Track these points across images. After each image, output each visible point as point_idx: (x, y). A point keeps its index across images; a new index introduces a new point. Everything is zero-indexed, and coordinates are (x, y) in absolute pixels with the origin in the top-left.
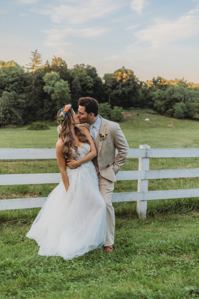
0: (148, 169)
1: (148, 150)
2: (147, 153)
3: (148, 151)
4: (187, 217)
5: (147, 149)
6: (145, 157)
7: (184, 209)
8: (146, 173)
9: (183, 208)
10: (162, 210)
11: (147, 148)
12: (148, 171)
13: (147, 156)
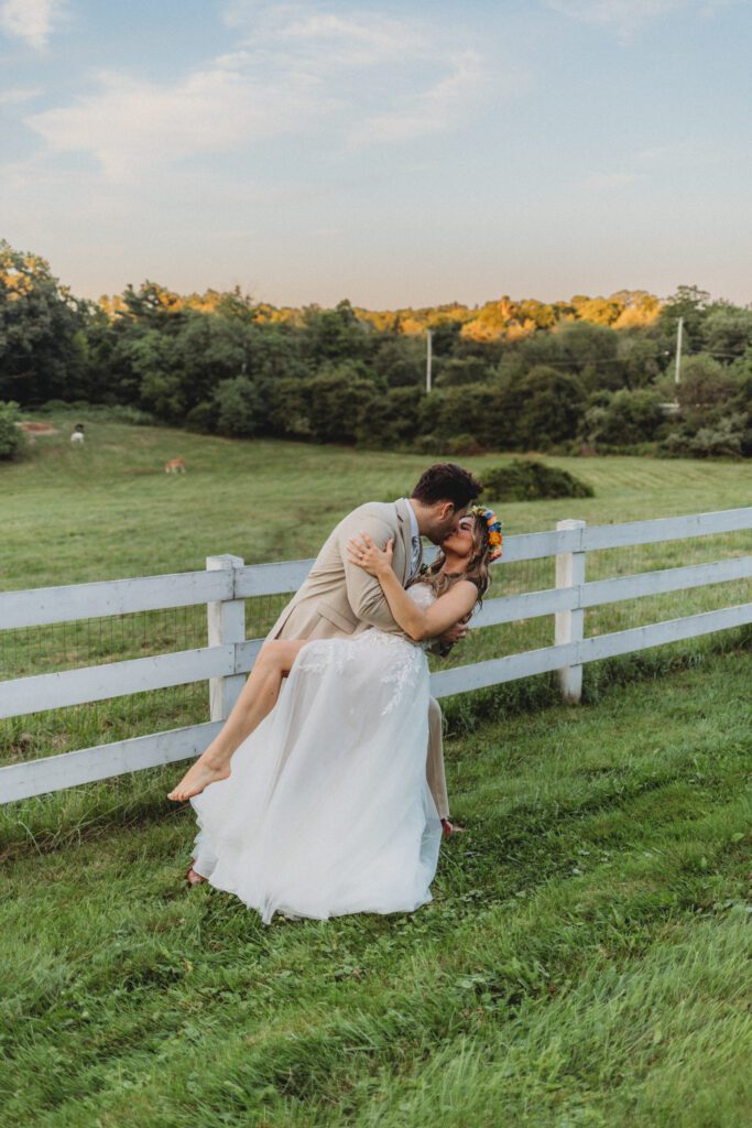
0: (242, 639)
1: (238, 573)
2: (234, 582)
3: (239, 578)
5: (234, 570)
6: (230, 595)
8: (239, 651)
11: (236, 566)
12: (244, 644)
13: (238, 595)
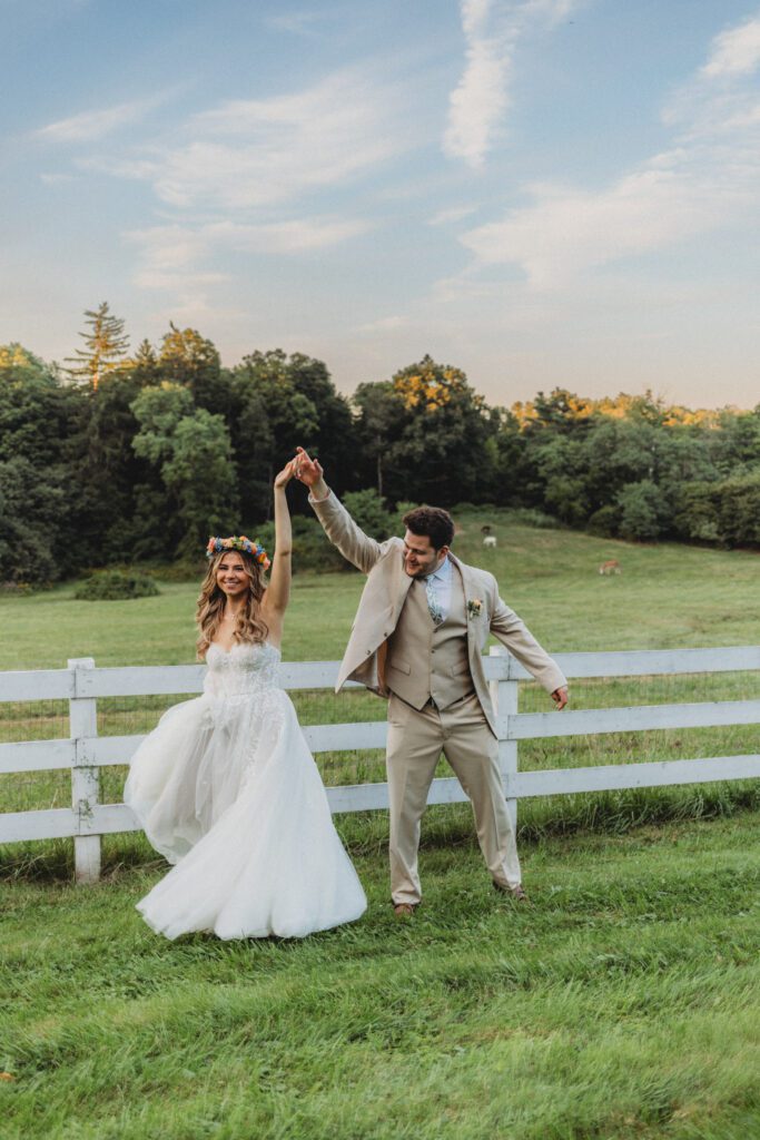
0: (515, 711)
2: (509, 667)
4: (629, 841)
6: (505, 677)
7: (622, 823)
8: (511, 721)
9: (617, 819)
10: (560, 827)
12: (517, 716)
13: (512, 677)
